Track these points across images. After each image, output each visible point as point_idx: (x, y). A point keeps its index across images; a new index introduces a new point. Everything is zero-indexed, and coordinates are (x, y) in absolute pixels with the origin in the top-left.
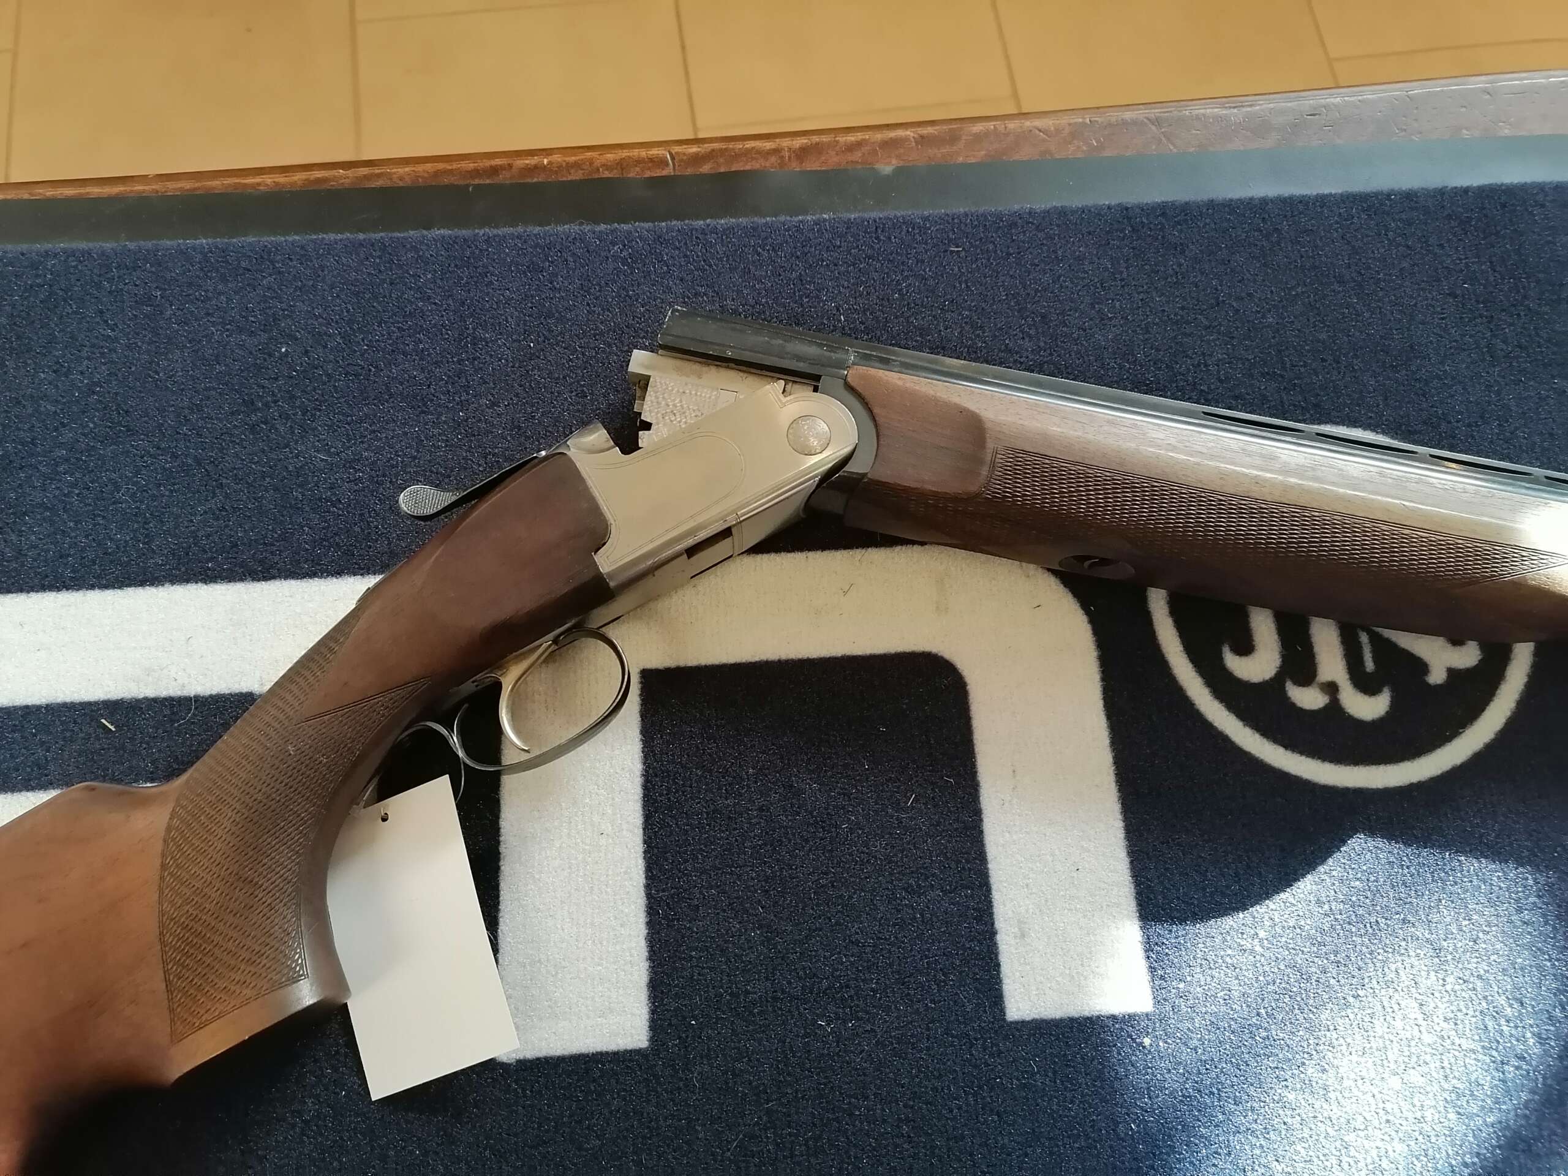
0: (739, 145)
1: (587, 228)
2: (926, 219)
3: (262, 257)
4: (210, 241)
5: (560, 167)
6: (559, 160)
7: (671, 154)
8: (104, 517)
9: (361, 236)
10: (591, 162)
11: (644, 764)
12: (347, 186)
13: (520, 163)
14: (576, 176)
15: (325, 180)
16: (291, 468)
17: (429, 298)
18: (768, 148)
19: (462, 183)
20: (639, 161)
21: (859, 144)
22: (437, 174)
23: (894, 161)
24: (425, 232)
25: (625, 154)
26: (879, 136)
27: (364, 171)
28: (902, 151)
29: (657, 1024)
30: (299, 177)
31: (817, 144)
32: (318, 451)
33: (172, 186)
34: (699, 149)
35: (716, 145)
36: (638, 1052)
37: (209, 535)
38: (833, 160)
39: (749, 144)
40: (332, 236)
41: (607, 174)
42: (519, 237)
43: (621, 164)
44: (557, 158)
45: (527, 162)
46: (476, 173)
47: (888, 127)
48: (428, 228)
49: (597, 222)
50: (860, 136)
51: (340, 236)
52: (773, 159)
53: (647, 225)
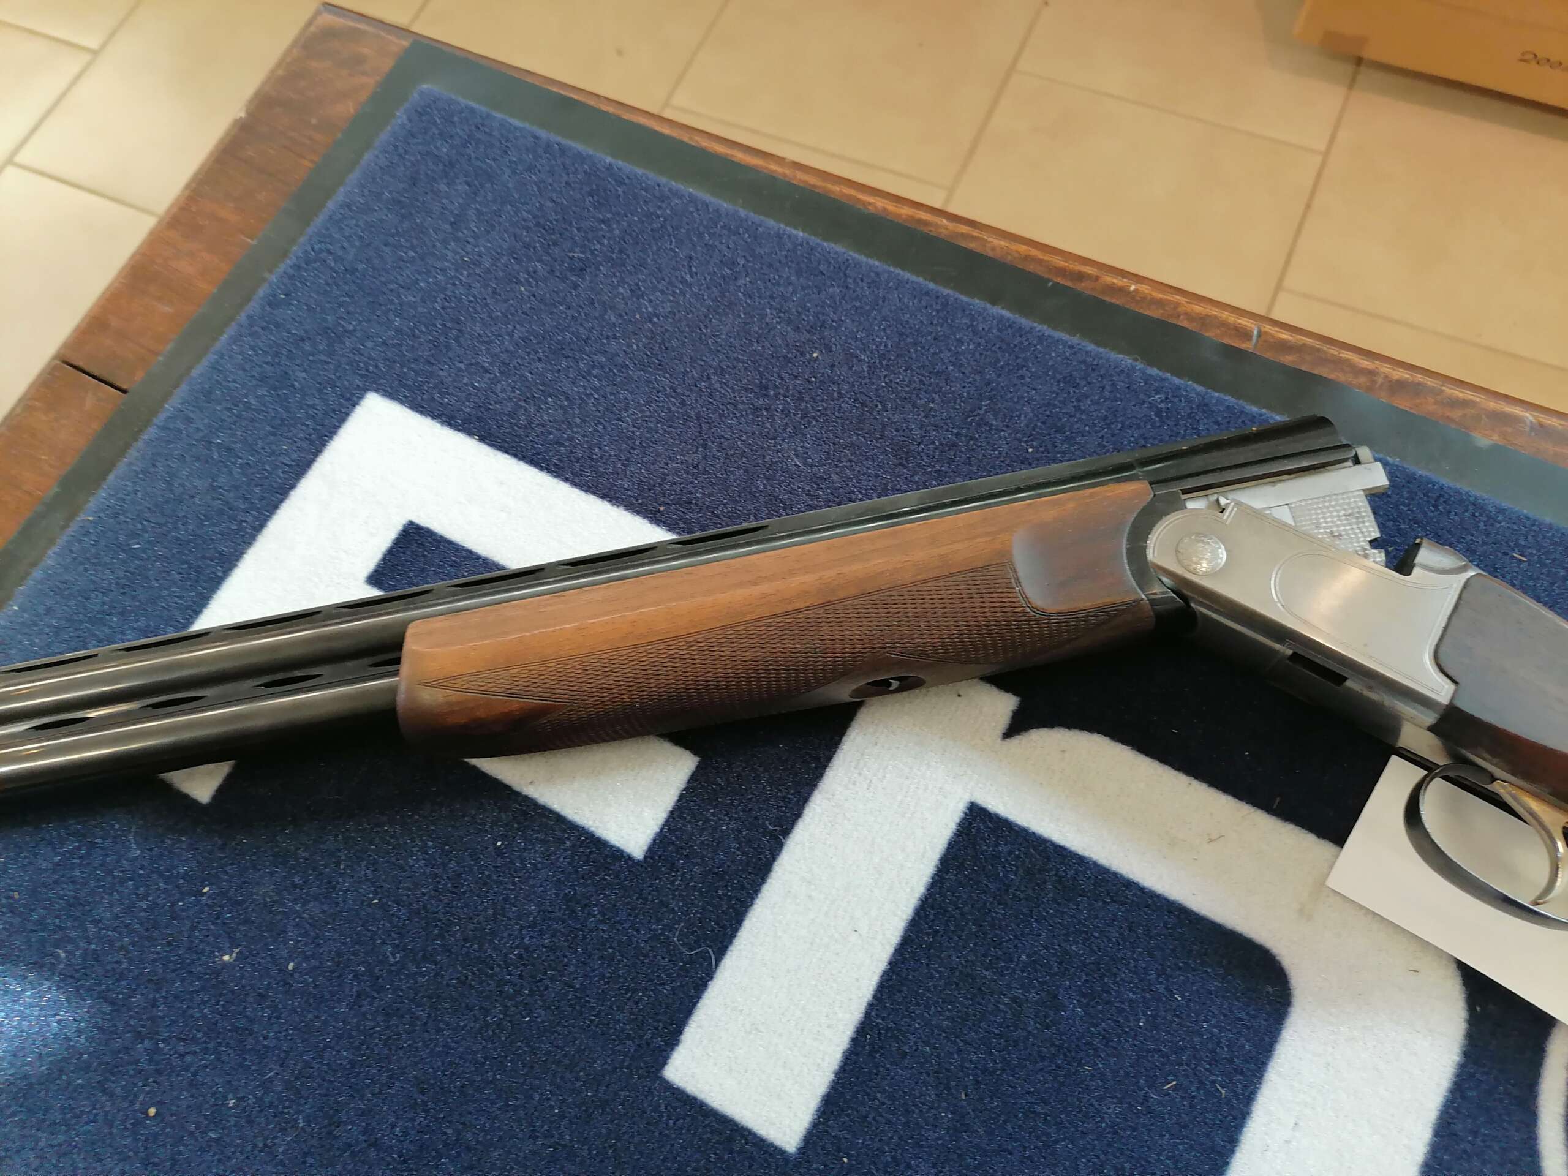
0: (1334, 351)
1: (1139, 365)
2: (1501, 511)
3: (839, 268)
4: (806, 235)
5: (1144, 298)
6: (1146, 291)
7: (1260, 331)
8: (604, 428)
9: (932, 286)
10: (1177, 305)
11: (928, 890)
12: (943, 236)
13: (1110, 279)
14: (1155, 313)
15: (926, 223)
16: (767, 459)
17: (961, 365)
18: (1364, 366)
19: (1046, 276)
20: (1224, 325)
21: (1465, 403)
22: (1027, 258)
23: (1496, 437)
24: (988, 306)
25: (1214, 311)
26: (1492, 405)
27: (964, 229)
28: (1510, 430)
29: (814, 1137)
30: (906, 211)
31: (1419, 384)
32: (797, 456)
33: (801, 177)
34: (1290, 338)
35: (1309, 341)
36: (782, 1152)
37: (675, 483)
38: (1429, 407)
39: (1346, 355)
40: (907, 275)
41: (1185, 324)
42: (1072, 347)
43: (1204, 320)
44: (1145, 288)
45: (1115, 281)
46: (1062, 272)
47: (1506, 398)
48: (994, 303)
49: (1151, 364)
50: (1470, 395)
51: (913, 278)
52: (1362, 380)
53: (1200, 389)
